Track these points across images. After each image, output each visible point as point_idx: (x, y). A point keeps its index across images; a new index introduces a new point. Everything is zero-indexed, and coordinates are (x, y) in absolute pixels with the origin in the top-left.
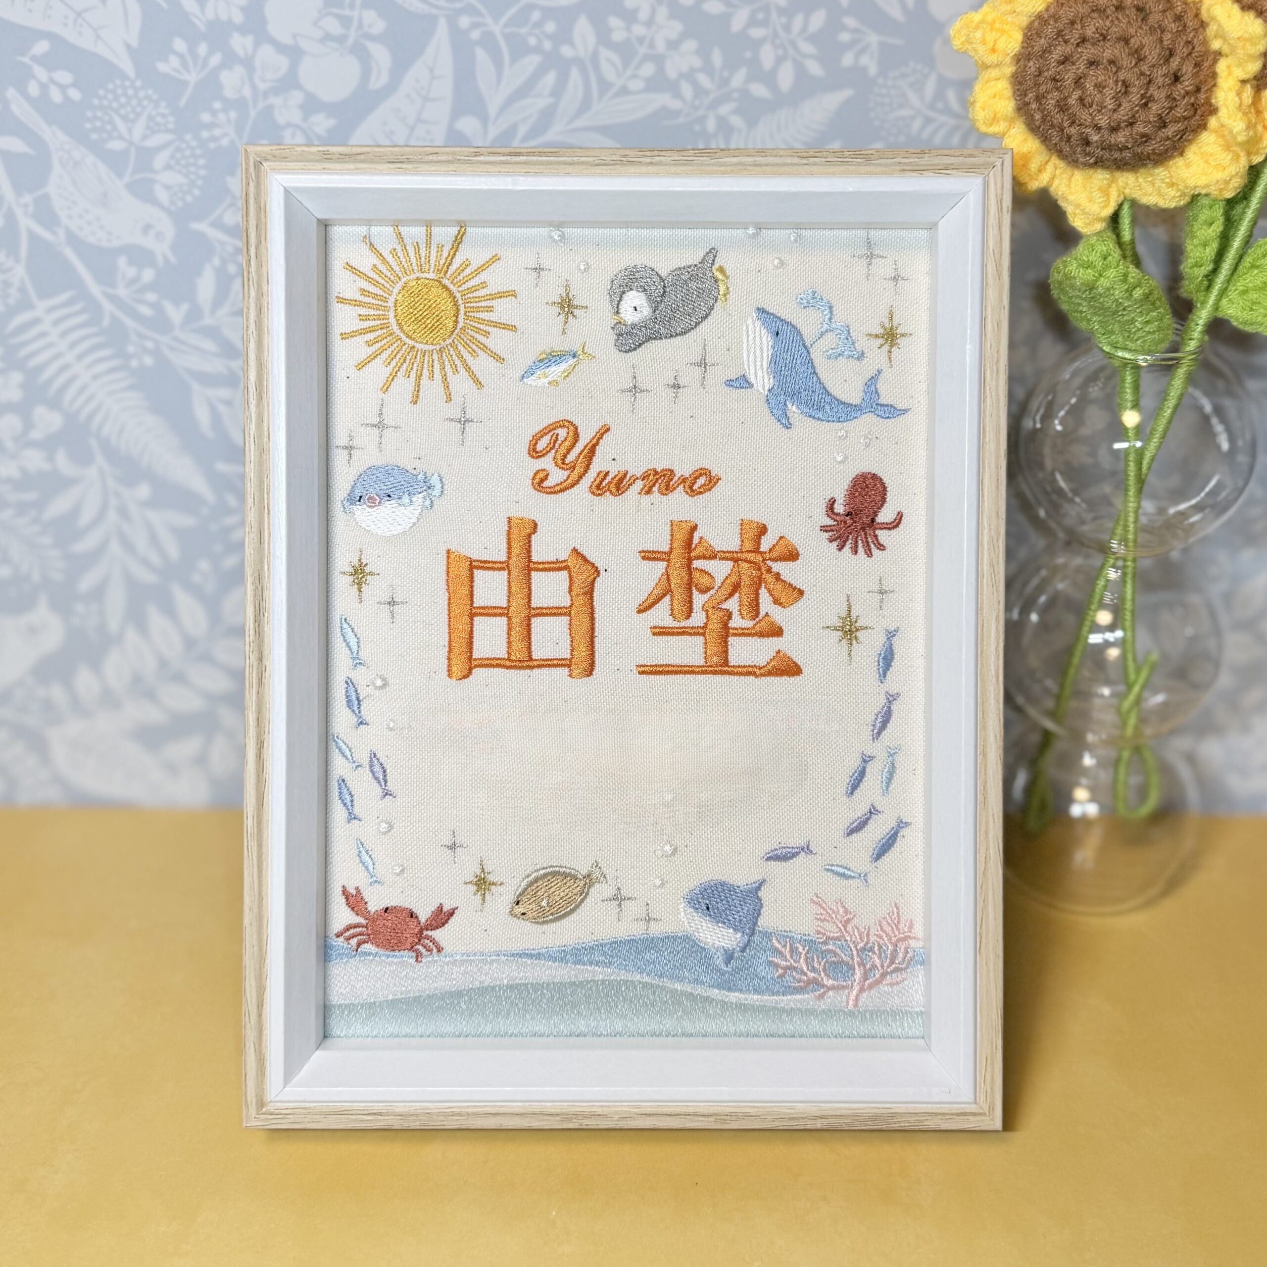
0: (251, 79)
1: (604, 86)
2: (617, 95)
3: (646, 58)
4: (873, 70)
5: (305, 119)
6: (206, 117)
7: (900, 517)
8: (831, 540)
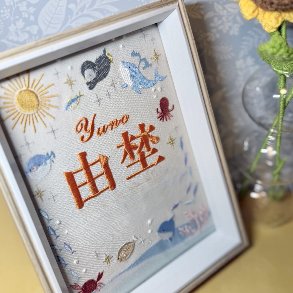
7: (173, 106)
8: (160, 120)
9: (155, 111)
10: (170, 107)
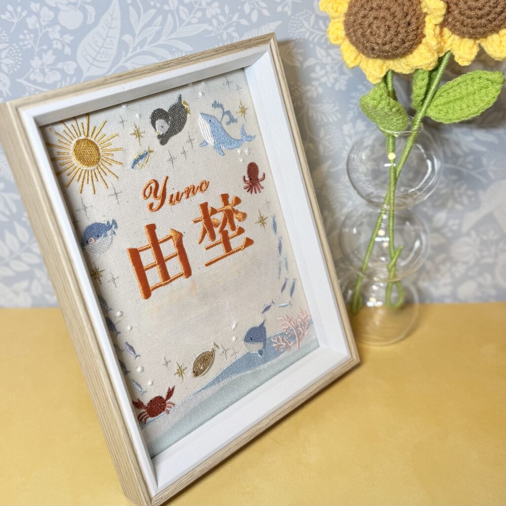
0: (39, 21)
1: (182, 21)
2: (186, 25)
3: (198, 10)
4: (289, 13)
5: (61, 37)
6: (21, 37)
7: (264, 175)
8: (248, 191)
9: (242, 180)
10: (260, 176)
